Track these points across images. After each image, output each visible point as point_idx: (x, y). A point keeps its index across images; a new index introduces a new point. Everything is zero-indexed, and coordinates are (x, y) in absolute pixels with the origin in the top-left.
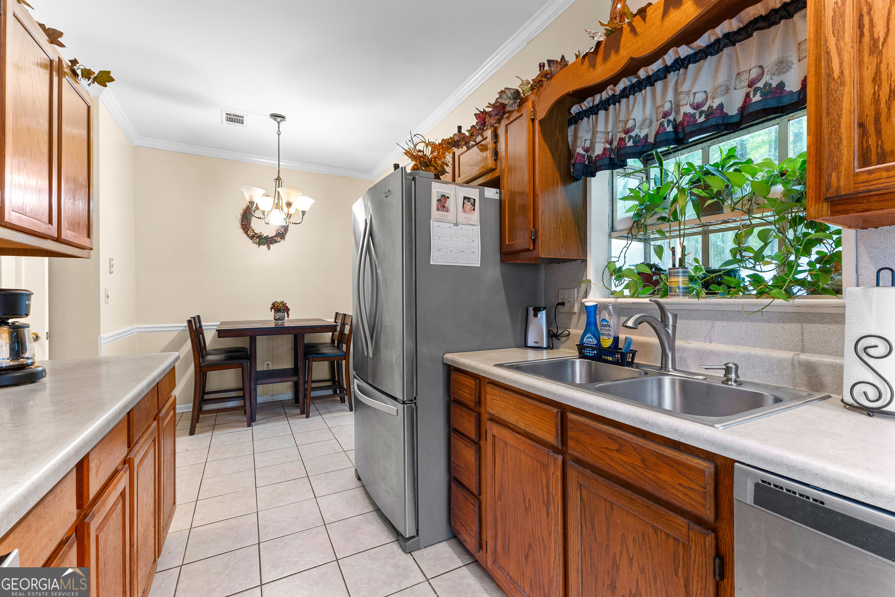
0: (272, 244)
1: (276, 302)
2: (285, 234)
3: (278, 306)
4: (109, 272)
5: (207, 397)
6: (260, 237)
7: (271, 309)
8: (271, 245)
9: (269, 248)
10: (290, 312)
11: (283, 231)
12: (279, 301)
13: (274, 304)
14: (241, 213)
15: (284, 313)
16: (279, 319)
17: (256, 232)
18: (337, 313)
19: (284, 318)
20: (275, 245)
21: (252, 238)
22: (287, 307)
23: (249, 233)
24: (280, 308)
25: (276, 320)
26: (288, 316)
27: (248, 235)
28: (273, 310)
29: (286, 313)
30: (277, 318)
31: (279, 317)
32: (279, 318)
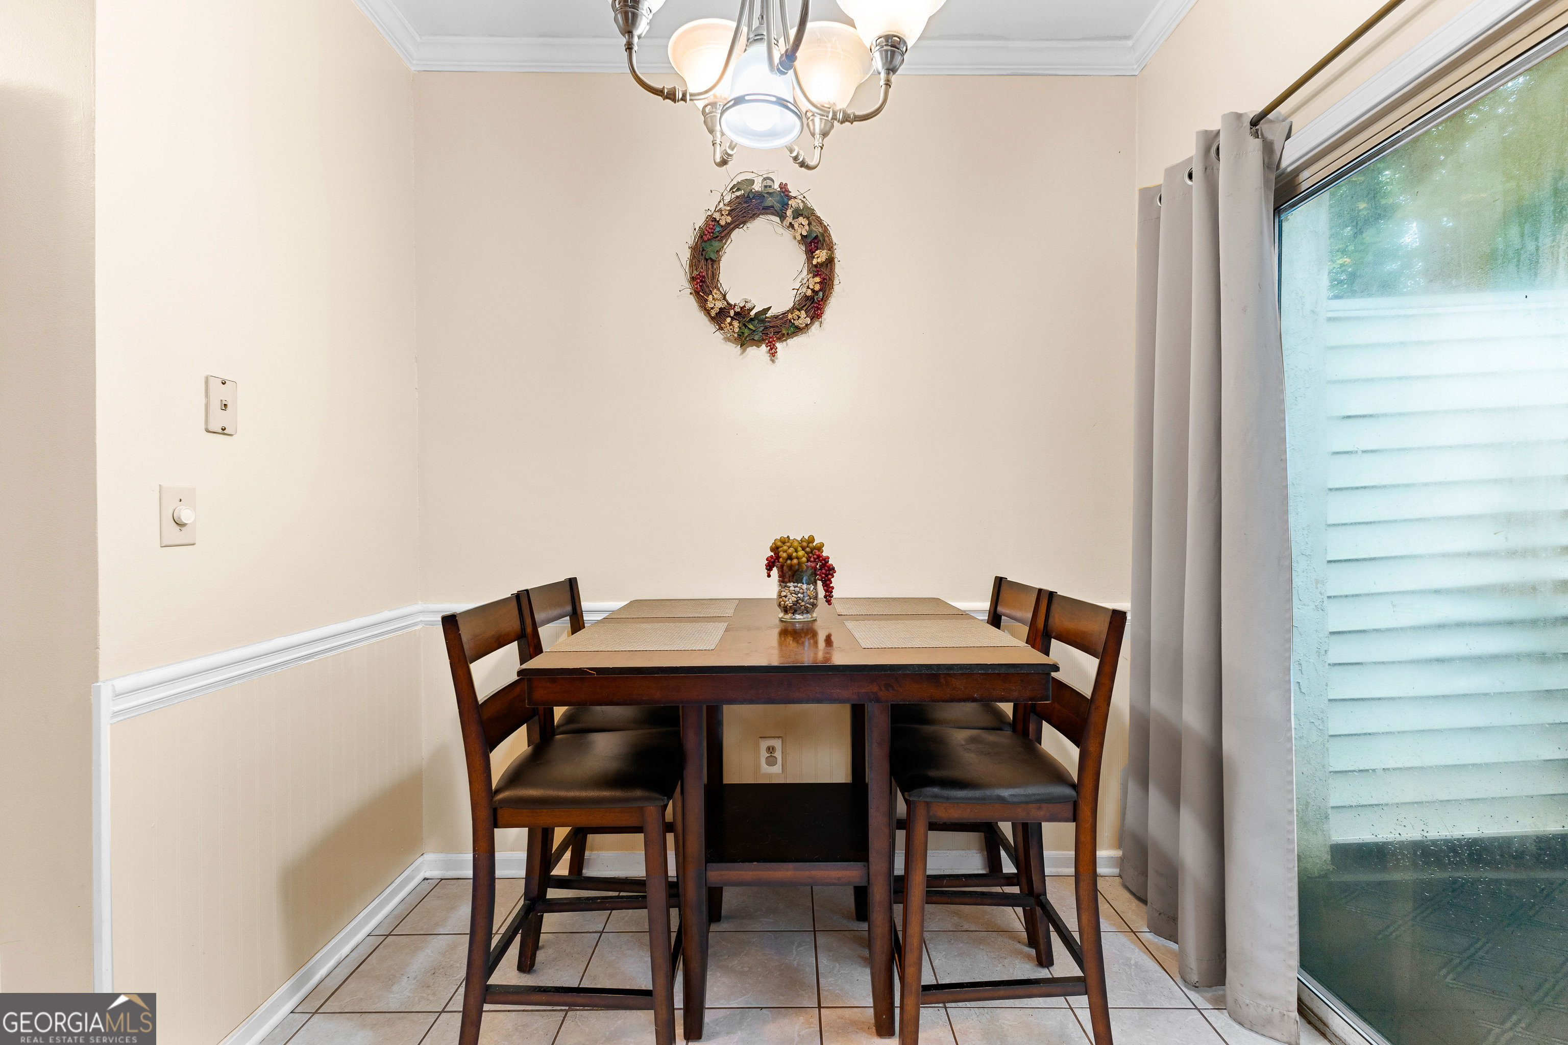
0: (780, 339)
1: (784, 541)
2: (825, 299)
3: (790, 557)
4: (203, 427)
5: (553, 893)
6: (742, 314)
7: (769, 567)
8: (778, 345)
9: (773, 353)
10: (835, 582)
11: (817, 287)
12: (797, 535)
13: (777, 548)
14: (691, 242)
15: (815, 583)
16: (794, 609)
17: (732, 300)
18: (999, 582)
19: (814, 605)
20: (794, 342)
21: (719, 318)
22: (826, 560)
23: (710, 305)
24: (799, 564)
25: (786, 610)
26: (828, 598)
27: (707, 312)
28: (775, 572)
29: (819, 583)
30: (789, 603)
31: (793, 598)
32: (796, 602)
